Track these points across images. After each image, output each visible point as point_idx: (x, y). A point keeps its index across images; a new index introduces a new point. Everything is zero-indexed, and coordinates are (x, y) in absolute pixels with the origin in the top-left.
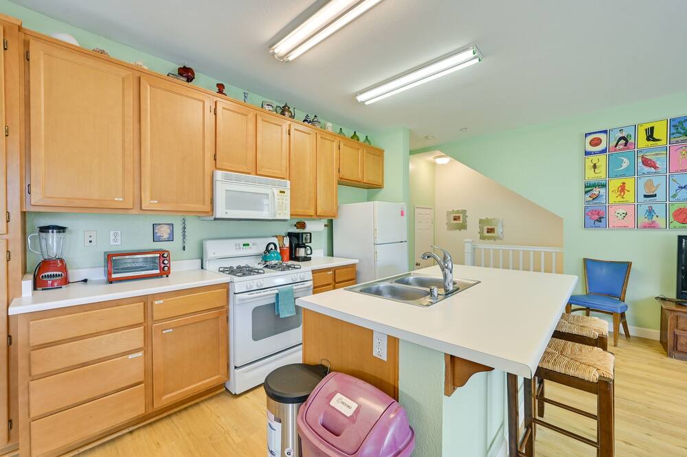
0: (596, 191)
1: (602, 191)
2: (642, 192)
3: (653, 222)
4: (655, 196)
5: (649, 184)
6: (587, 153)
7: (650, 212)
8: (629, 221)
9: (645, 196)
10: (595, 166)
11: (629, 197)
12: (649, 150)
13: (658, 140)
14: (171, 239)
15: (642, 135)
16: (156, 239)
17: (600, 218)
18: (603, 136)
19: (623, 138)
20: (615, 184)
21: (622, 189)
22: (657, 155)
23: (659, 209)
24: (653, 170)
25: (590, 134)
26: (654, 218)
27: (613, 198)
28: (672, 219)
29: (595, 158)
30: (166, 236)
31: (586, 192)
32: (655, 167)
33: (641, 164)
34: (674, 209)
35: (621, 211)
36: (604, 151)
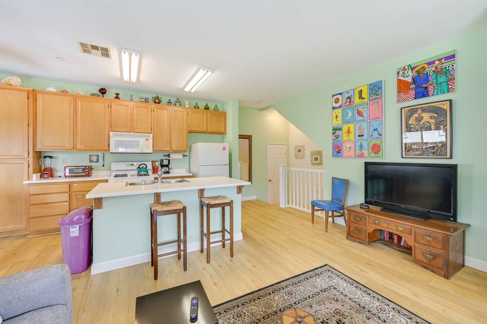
0: (338, 133)
1: (340, 132)
2: (358, 133)
3: (363, 153)
4: (363, 135)
5: (360, 128)
6: (334, 108)
7: (361, 146)
8: (352, 153)
9: (359, 136)
10: (337, 117)
11: (352, 136)
12: (360, 105)
13: (364, 98)
14: (98, 161)
15: (357, 96)
16: (91, 161)
17: (340, 150)
18: (340, 97)
19: (349, 98)
20: (345, 128)
21: (349, 131)
22: (364, 108)
23: (365, 144)
24: (362, 118)
25: (334, 95)
26: (363, 150)
27: (345, 137)
28: (371, 151)
29: (336, 111)
30: (95, 160)
31: (333, 134)
32: (363, 117)
33: (357, 115)
34: (372, 144)
35: (348, 146)
36: (340, 107)
